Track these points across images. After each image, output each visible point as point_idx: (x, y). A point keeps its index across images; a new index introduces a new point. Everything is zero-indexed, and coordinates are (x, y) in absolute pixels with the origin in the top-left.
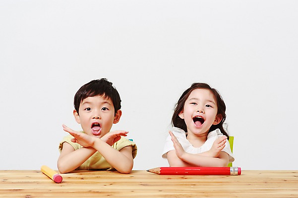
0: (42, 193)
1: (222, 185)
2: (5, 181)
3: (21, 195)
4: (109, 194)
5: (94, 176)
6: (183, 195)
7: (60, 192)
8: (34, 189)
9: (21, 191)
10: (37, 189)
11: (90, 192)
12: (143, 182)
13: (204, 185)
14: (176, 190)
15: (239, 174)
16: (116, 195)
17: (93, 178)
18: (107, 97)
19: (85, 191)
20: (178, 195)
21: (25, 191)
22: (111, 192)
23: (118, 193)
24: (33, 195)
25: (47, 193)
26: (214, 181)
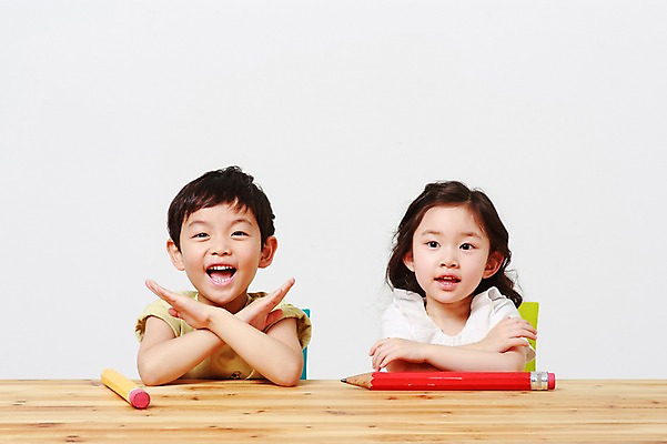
0: (104, 431)
1: (511, 413)
2: (18, 405)
3: (58, 436)
4: (255, 433)
5: (221, 393)
6: (424, 436)
7: (146, 430)
8: (86, 423)
9: (58, 428)
10: (92, 423)
11: (212, 428)
12: (333, 407)
13: (471, 413)
14: (406, 424)
15: (551, 387)
16: (271, 435)
17: (220, 397)
18: (244, 208)
19: (202, 427)
20: (412, 436)
21: (66, 427)
22: (261, 430)
23: (277, 430)
24: (83, 435)
25: (117, 431)
26: (495, 403)
